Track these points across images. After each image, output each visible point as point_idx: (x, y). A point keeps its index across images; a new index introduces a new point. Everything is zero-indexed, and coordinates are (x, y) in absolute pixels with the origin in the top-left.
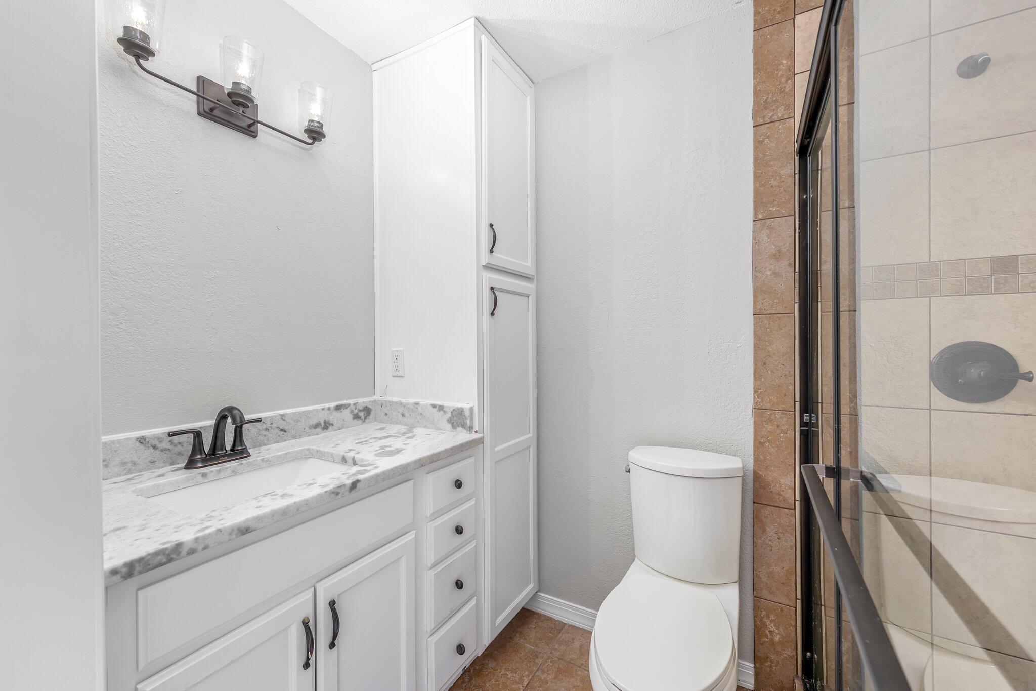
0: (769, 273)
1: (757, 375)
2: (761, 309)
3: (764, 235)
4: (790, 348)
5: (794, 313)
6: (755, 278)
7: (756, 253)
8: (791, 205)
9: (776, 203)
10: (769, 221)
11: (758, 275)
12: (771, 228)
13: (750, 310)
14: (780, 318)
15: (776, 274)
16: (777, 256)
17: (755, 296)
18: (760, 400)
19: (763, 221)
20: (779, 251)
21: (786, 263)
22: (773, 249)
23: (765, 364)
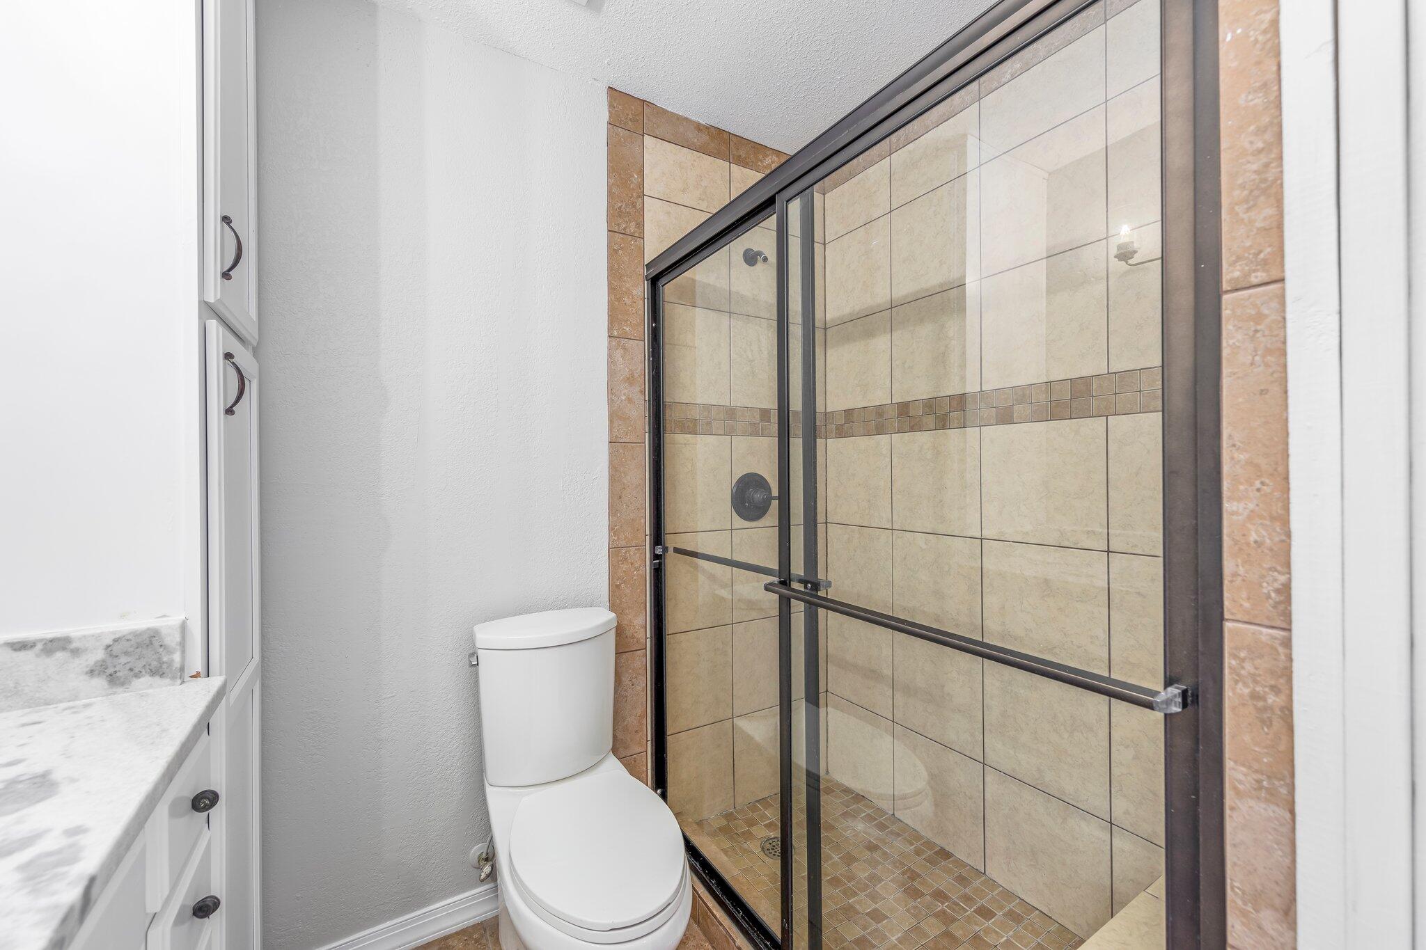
0: (623, 398)
1: (613, 510)
2: (616, 437)
3: (619, 353)
4: (641, 479)
5: (645, 443)
6: (611, 402)
7: (612, 373)
8: (641, 329)
9: (628, 322)
10: (623, 341)
11: (614, 397)
12: (624, 348)
13: (606, 438)
14: (633, 447)
15: (630, 400)
16: (630, 380)
17: (611, 422)
18: (616, 538)
19: (618, 340)
20: (632, 375)
21: (637, 389)
22: (626, 373)
23: (620, 497)
